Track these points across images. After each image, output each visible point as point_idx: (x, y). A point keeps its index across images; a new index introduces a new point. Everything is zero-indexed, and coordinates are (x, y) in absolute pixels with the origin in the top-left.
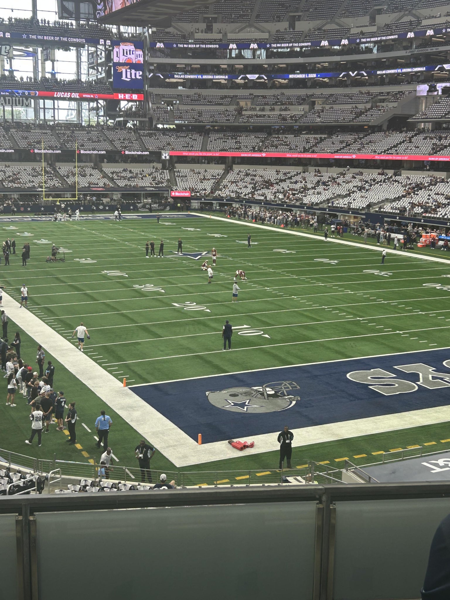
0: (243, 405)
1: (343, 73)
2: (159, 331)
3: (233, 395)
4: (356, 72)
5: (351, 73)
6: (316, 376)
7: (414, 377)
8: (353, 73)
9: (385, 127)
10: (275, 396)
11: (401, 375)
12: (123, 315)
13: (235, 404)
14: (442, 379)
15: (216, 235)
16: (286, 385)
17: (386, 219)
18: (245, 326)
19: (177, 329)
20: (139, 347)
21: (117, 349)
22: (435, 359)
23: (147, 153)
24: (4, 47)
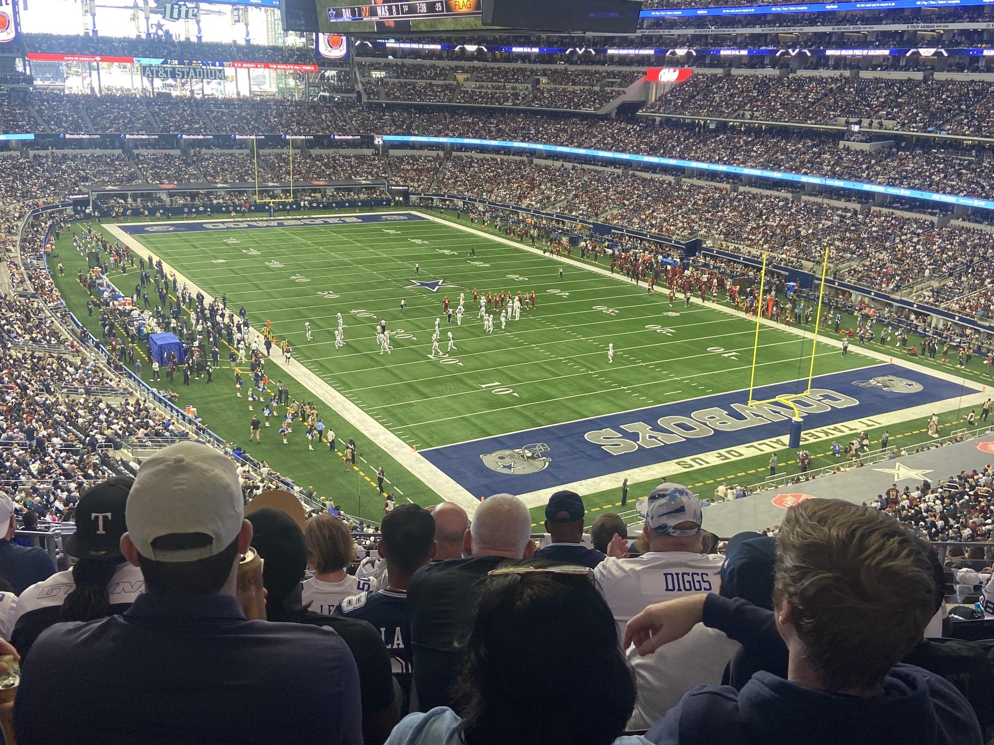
0: (510, 467)
1: (570, 50)
2: (426, 390)
3: (500, 458)
4: (583, 49)
5: (578, 49)
6: (562, 437)
7: (635, 437)
8: (580, 50)
9: (613, 116)
10: (532, 458)
11: (626, 435)
12: (386, 370)
13: (504, 467)
14: (656, 438)
15: (446, 252)
17: (613, 231)
18: (497, 383)
19: (439, 388)
20: (413, 408)
21: (395, 411)
22: (650, 417)
23: (359, 137)
24: (191, 10)
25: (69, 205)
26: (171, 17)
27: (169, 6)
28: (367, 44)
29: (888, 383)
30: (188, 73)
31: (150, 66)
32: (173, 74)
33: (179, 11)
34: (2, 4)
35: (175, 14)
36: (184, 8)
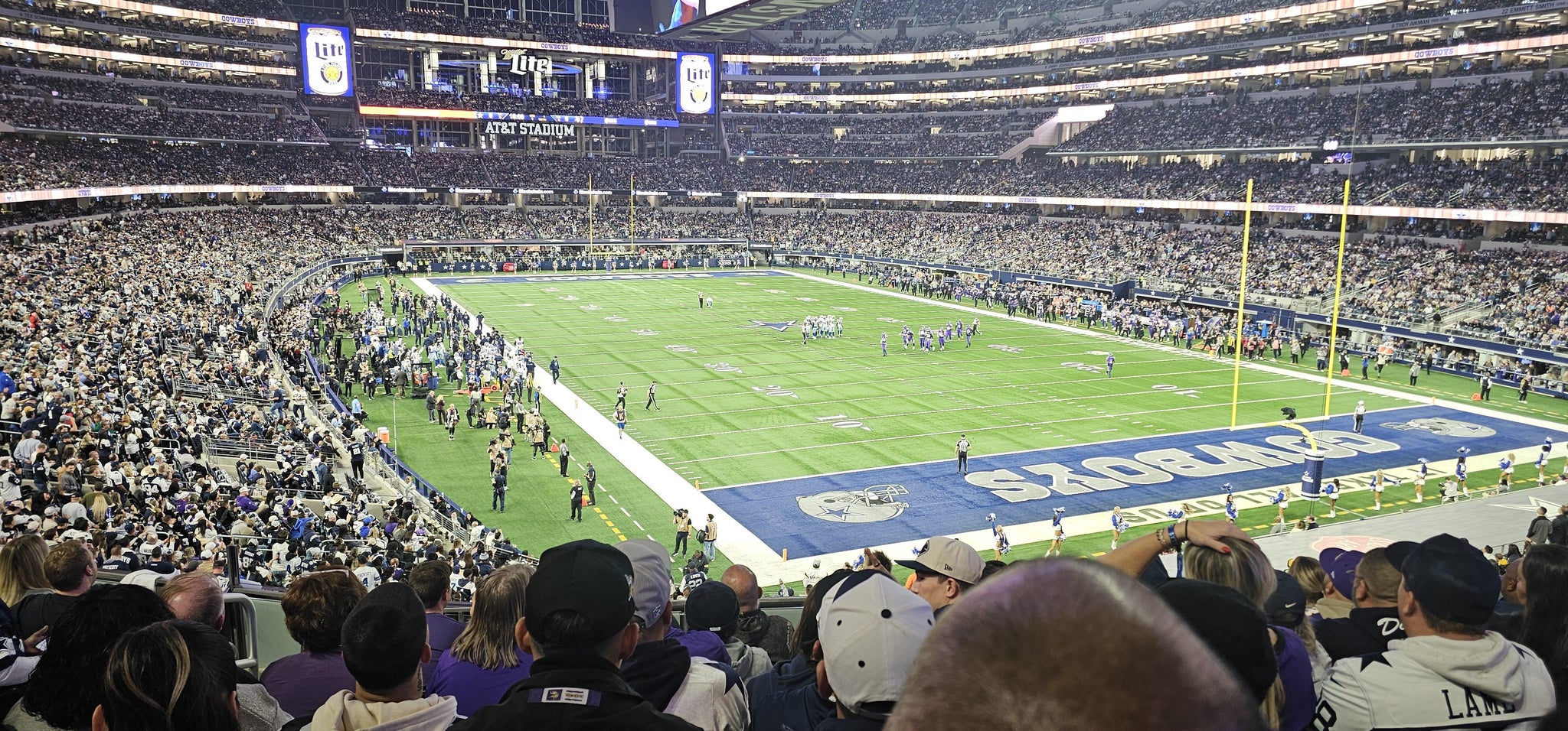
0: (840, 513)
2: (738, 422)
3: (828, 501)
6: (928, 479)
7: (1047, 480)
9: (1018, 160)
10: (878, 502)
11: (1031, 478)
13: (831, 512)
14: (1079, 483)
15: (806, 299)
16: (891, 490)
18: (841, 416)
19: (758, 420)
20: (711, 441)
21: (686, 444)
22: (1072, 458)
23: (720, 194)
24: (540, 61)
25: (378, 258)
26: (519, 69)
27: (516, 57)
29: (1439, 426)
30: (534, 129)
31: (492, 121)
32: (517, 129)
33: (528, 63)
34: (333, 54)
35: (523, 67)
36: (532, 59)
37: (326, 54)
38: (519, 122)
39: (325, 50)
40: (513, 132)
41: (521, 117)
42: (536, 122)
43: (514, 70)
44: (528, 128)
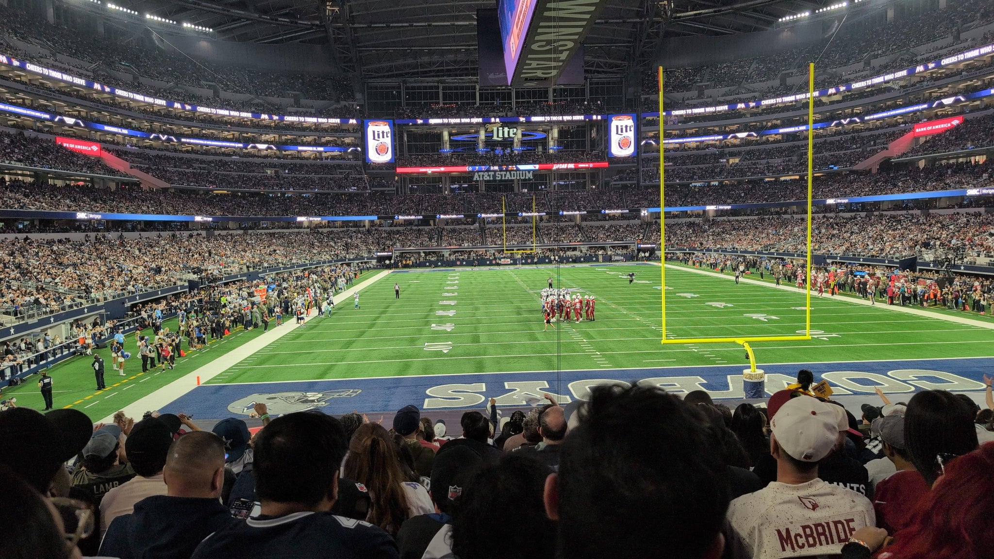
4: (848, 120)
5: (842, 121)
6: (398, 387)
9: (874, 171)
23: (627, 211)
24: (511, 130)
26: (498, 137)
27: (495, 129)
28: (651, 143)
30: (505, 175)
31: (478, 172)
32: (494, 176)
33: (503, 132)
34: (383, 137)
35: (501, 135)
36: (506, 129)
37: (379, 137)
38: (495, 171)
39: (378, 135)
40: (491, 179)
41: (496, 168)
42: (507, 170)
43: (495, 138)
44: (502, 175)
